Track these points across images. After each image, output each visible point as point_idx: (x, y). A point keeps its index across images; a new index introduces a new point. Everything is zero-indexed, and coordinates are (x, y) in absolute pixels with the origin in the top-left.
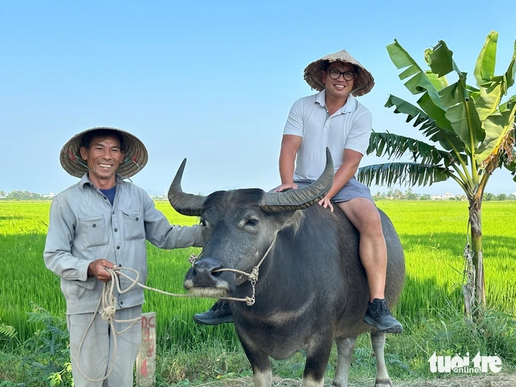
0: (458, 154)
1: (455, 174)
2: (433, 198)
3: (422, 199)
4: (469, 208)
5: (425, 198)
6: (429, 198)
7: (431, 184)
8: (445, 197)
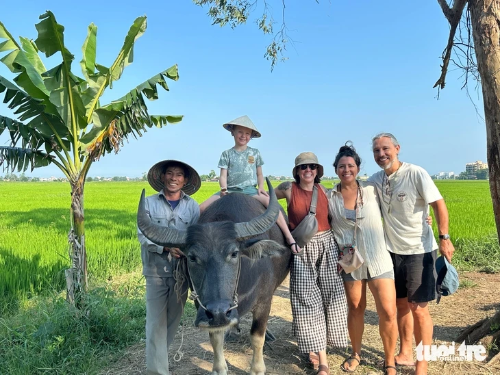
0: (60, 139)
1: (57, 159)
2: (41, 180)
3: (33, 181)
4: (72, 194)
5: (36, 180)
6: (38, 180)
7: (32, 169)
8: (50, 179)
